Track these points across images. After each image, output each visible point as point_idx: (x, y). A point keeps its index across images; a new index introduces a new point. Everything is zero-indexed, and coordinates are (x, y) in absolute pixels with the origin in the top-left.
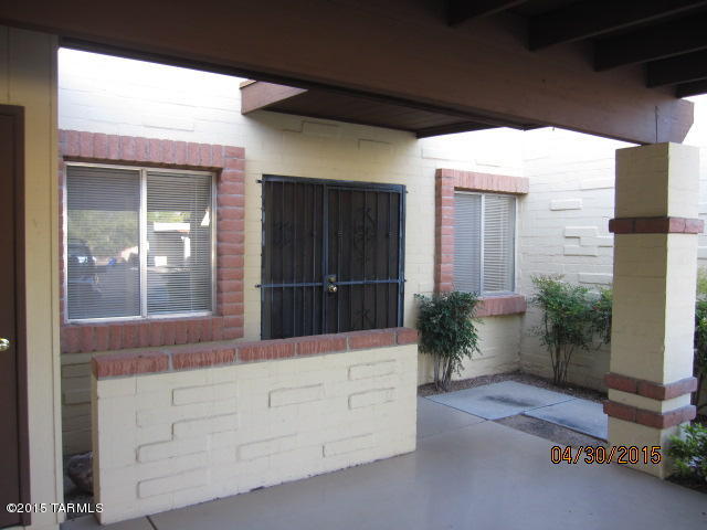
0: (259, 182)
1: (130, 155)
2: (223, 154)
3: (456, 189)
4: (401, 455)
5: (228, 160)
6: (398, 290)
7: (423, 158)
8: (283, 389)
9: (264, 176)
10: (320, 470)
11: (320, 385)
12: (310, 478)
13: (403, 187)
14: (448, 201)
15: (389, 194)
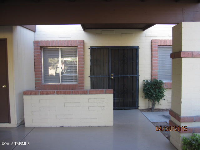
0: (89, 48)
1: (54, 45)
2: (78, 42)
3: (159, 46)
4: (107, 126)
5: (79, 43)
6: (136, 79)
7: (145, 37)
8: (68, 103)
9: (91, 47)
10: (80, 125)
11: (79, 103)
12: (77, 127)
13: (138, 46)
14: (155, 50)
15: (132, 49)
